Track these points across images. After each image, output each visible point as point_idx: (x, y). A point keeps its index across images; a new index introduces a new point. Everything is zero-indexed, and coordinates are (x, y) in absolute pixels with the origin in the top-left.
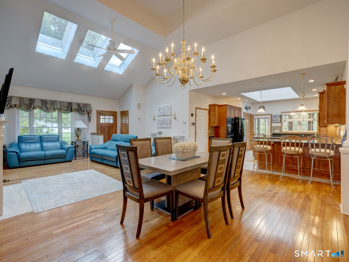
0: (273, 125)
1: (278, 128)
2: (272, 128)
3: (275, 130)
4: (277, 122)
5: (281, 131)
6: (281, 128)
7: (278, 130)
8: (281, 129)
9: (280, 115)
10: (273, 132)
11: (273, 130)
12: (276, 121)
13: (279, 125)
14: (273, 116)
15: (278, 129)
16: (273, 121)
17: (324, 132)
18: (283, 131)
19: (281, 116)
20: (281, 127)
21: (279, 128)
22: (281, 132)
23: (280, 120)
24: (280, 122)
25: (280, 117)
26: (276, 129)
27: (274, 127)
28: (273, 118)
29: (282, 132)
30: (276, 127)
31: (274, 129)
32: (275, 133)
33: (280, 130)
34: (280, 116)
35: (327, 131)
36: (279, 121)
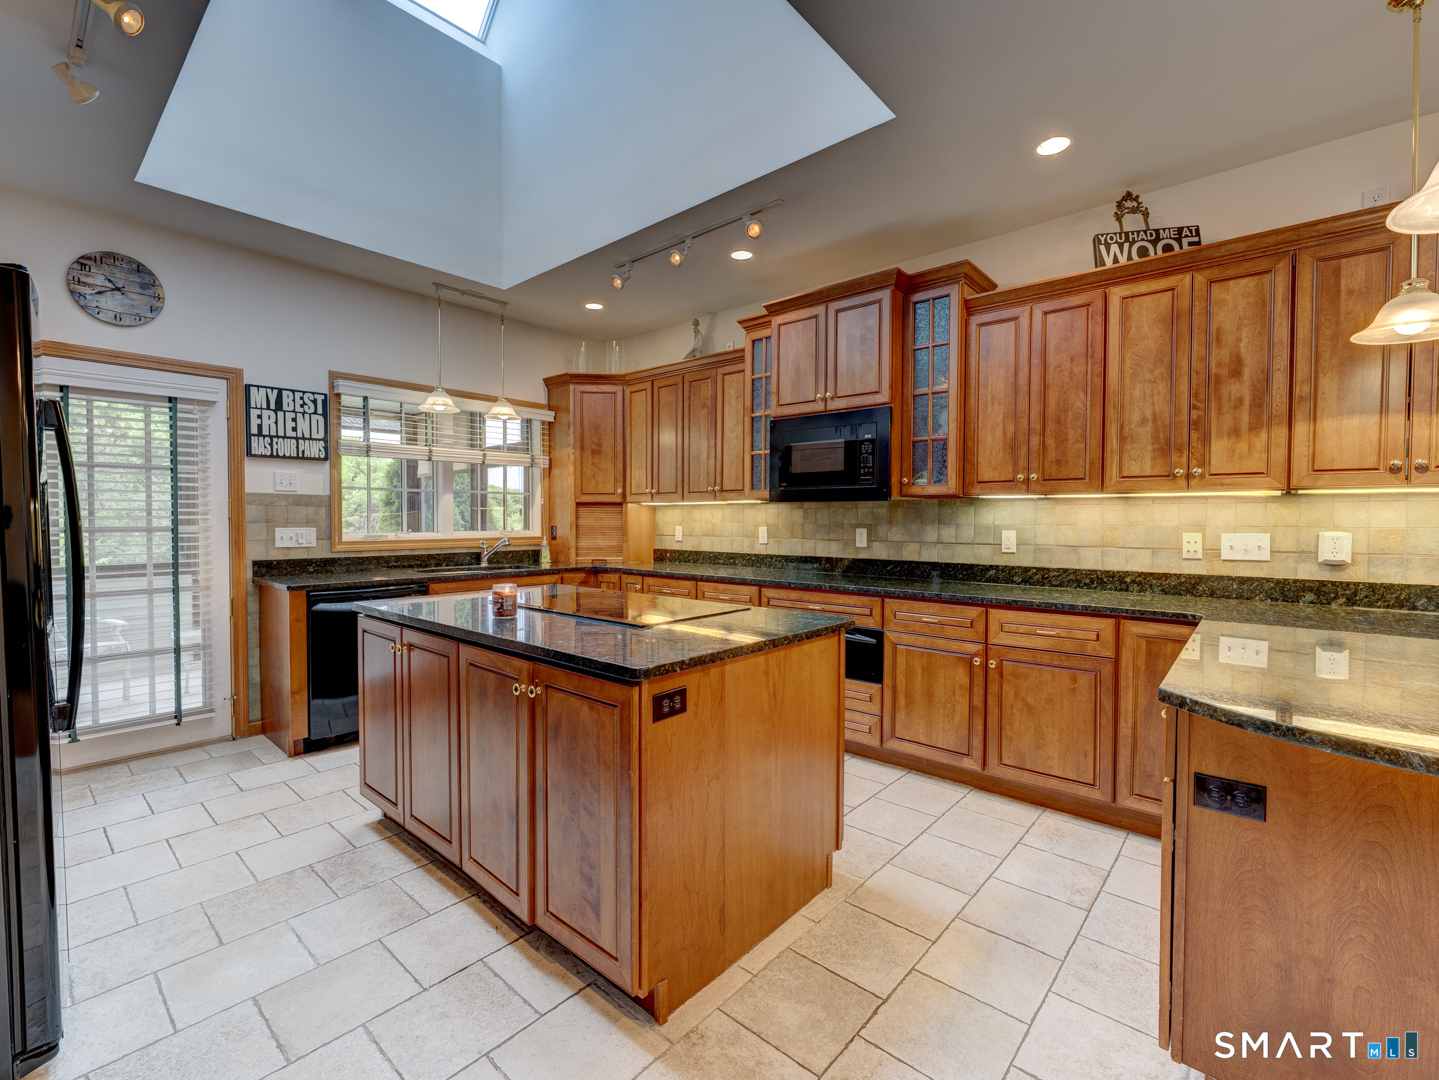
0: (261, 478)
1: (303, 511)
2: (251, 511)
3: (279, 532)
4: (301, 458)
5: (330, 538)
6: (329, 506)
7: (303, 530)
8: (330, 516)
9: (320, 398)
10: (256, 552)
11: (254, 532)
12: (287, 447)
13: (308, 481)
14: (258, 398)
15: (308, 523)
16: (259, 446)
17: (604, 534)
18: (345, 538)
19: (328, 407)
20: (330, 497)
21: (311, 510)
22: (332, 545)
23: (325, 440)
24: (326, 459)
25: (325, 415)
26: (287, 523)
27: (267, 501)
28: (254, 413)
29: (339, 548)
30: (286, 497)
31: (271, 523)
32: (281, 557)
33: (324, 524)
34: (324, 402)
35: (623, 529)
36: (315, 449)
